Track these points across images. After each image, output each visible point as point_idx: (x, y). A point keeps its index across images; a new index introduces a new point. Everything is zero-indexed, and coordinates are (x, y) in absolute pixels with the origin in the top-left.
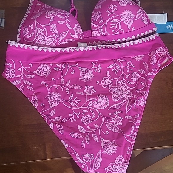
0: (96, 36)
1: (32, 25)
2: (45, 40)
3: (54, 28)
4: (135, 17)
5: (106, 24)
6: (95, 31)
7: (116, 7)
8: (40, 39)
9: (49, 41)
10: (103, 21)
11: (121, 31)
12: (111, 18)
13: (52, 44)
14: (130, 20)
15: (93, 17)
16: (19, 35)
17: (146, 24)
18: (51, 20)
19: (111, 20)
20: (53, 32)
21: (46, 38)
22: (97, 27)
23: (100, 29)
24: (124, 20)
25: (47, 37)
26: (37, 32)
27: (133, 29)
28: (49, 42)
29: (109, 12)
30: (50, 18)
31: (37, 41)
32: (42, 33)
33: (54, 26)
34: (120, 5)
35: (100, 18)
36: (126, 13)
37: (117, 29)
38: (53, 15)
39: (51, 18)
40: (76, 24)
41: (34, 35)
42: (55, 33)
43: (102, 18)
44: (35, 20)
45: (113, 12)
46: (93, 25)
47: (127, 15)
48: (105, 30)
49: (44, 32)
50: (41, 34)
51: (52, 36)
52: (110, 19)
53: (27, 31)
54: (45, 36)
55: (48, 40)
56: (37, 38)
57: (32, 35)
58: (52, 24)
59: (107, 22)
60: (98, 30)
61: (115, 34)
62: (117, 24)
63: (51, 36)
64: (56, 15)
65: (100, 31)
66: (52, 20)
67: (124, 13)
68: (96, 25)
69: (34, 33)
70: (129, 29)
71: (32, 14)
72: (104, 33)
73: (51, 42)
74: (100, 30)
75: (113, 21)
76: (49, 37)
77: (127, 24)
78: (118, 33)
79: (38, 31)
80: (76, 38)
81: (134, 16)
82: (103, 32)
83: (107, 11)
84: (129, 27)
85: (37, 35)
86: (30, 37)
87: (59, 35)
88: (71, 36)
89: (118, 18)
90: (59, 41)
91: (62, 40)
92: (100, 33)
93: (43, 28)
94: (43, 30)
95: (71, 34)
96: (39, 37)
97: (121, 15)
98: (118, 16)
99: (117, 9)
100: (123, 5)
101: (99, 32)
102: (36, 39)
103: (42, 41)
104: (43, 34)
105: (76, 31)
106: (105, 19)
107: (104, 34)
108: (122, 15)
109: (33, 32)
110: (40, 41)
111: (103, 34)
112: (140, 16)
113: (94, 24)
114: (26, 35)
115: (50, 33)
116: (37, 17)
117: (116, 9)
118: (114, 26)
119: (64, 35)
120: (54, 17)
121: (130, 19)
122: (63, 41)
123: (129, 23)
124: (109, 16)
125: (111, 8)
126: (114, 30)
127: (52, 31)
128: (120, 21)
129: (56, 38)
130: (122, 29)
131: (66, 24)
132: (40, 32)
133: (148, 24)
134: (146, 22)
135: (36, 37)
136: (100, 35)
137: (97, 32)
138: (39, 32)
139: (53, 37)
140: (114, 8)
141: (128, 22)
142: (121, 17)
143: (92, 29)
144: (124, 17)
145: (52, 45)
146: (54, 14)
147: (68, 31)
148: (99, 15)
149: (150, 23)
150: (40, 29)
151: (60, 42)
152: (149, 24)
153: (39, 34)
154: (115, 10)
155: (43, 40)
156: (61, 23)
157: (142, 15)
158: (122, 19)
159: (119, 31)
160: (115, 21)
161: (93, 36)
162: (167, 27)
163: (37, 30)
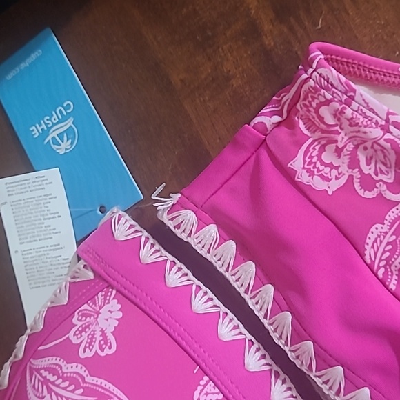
17: (114, 305)
133: (110, 286)
149: (91, 275)
152: (103, 281)
157: (68, 368)
162: (64, 147)
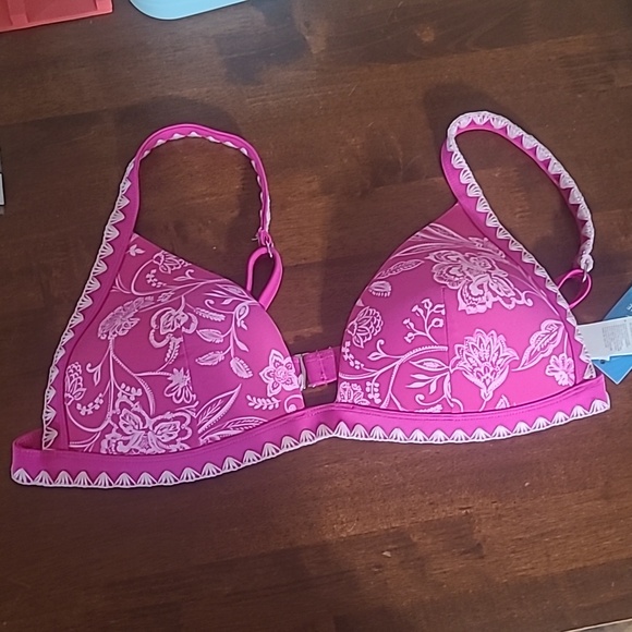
0: (353, 404)
1: (100, 366)
2: (147, 430)
3: (181, 386)
4: (518, 358)
5: (395, 371)
6: (351, 382)
7: (443, 312)
8: (125, 425)
9: (159, 432)
10: (385, 355)
11: (452, 405)
12: (417, 350)
13: (174, 442)
14: (491, 369)
15: (353, 325)
16: (51, 394)
17: (565, 382)
18: (168, 356)
19: (414, 359)
20: (178, 399)
21: (150, 422)
22: (361, 371)
23: (370, 380)
24: (468, 367)
25: (151, 417)
26: (116, 398)
27: (503, 403)
28: (160, 437)
29: (412, 325)
30: (168, 344)
31: (114, 430)
32: (134, 402)
33: (180, 379)
34: (462, 306)
35: (375, 339)
36: (481, 342)
37: (437, 395)
38: (177, 334)
39: (171, 347)
40: (274, 352)
41: (104, 408)
42: (183, 404)
43: (382, 342)
44: (111, 347)
45: (427, 331)
46: (346, 357)
47: (482, 350)
48: (390, 392)
49: (143, 400)
50: (129, 408)
51: (174, 415)
52: (411, 353)
53: (79, 386)
54: (144, 413)
55: (156, 428)
56: (115, 418)
57: (97, 407)
58: (175, 370)
59: (398, 363)
60: (363, 382)
61: (425, 411)
62: (439, 377)
63: (168, 415)
64: (190, 331)
65: (368, 390)
66: (173, 354)
67: (473, 340)
68: (357, 362)
69: (106, 399)
70: (487, 400)
71: (109, 293)
72: (382, 398)
73: (171, 435)
74: (368, 384)
75: (421, 364)
76: (159, 418)
77: (479, 383)
78: (438, 408)
79: (119, 395)
80: (270, 408)
81: (512, 353)
82: (378, 395)
83: (405, 322)
84: (487, 394)
85: (114, 408)
86: (90, 412)
87: (198, 408)
88: (251, 404)
89: (445, 357)
90: (200, 431)
91: (212, 427)
92: (370, 396)
93: (138, 386)
94: (140, 393)
95: (249, 398)
96: (122, 415)
97: (457, 346)
98: (446, 348)
99: (445, 322)
100: (472, 310)
101: (364, 390)
102: (112, 423)
103: (134, 431)
104: (137, 407)
105: (270, 382)
106: (394, 349)
107: (382, 403)
108: (465, 347)
109: (100, 395)
110: (126, 430)
111: (378, 401)
112: (542, 356)
113: (351, 356)
114: (75, 402)
115: (165, 405)
116: (121, 333)
117: (441, 321)
118: (424, 384)
119: (222, 406)
120: (181, 339)
121: (493, 365)
122: (219, 429)
123: (488, 382)
124: (410, 341)
125: (421, 311)
126: (422, 397)
127: (174, 394)
128: (452, 371)
129: (188, 422)
130: (453, 400)
131: (231, 362)
132: (125, 399)
134: (565, 376)
135: (110, 414)
136: (368, 403)
137: (358, 388)
138: (122, 398)
139: (175, 419)
140: (433, 315)
141: (482, 378)
142: (458, 357)
143: (343, 373)
144: (467, 356)
145: (171, 446)
146: (184, 329)
147: (237, 390)
148: (375, 326)
150: (128, 389)
151: (204, 432)
153: (124, 405)
154: (437, 323)
155: (137, 427)
156: (209, 363)
157: (552, 347)
158: (461, 364)
159: (444, 403)
160: (432, 365)
161: (339, 398)
163: (116, 391)
